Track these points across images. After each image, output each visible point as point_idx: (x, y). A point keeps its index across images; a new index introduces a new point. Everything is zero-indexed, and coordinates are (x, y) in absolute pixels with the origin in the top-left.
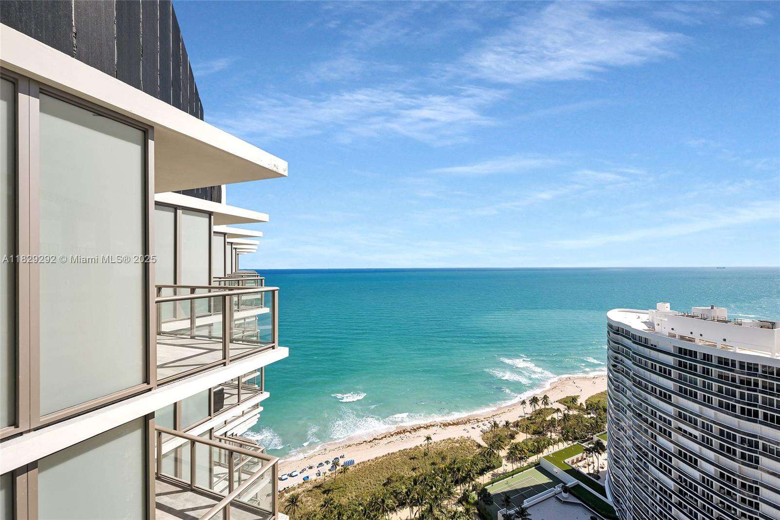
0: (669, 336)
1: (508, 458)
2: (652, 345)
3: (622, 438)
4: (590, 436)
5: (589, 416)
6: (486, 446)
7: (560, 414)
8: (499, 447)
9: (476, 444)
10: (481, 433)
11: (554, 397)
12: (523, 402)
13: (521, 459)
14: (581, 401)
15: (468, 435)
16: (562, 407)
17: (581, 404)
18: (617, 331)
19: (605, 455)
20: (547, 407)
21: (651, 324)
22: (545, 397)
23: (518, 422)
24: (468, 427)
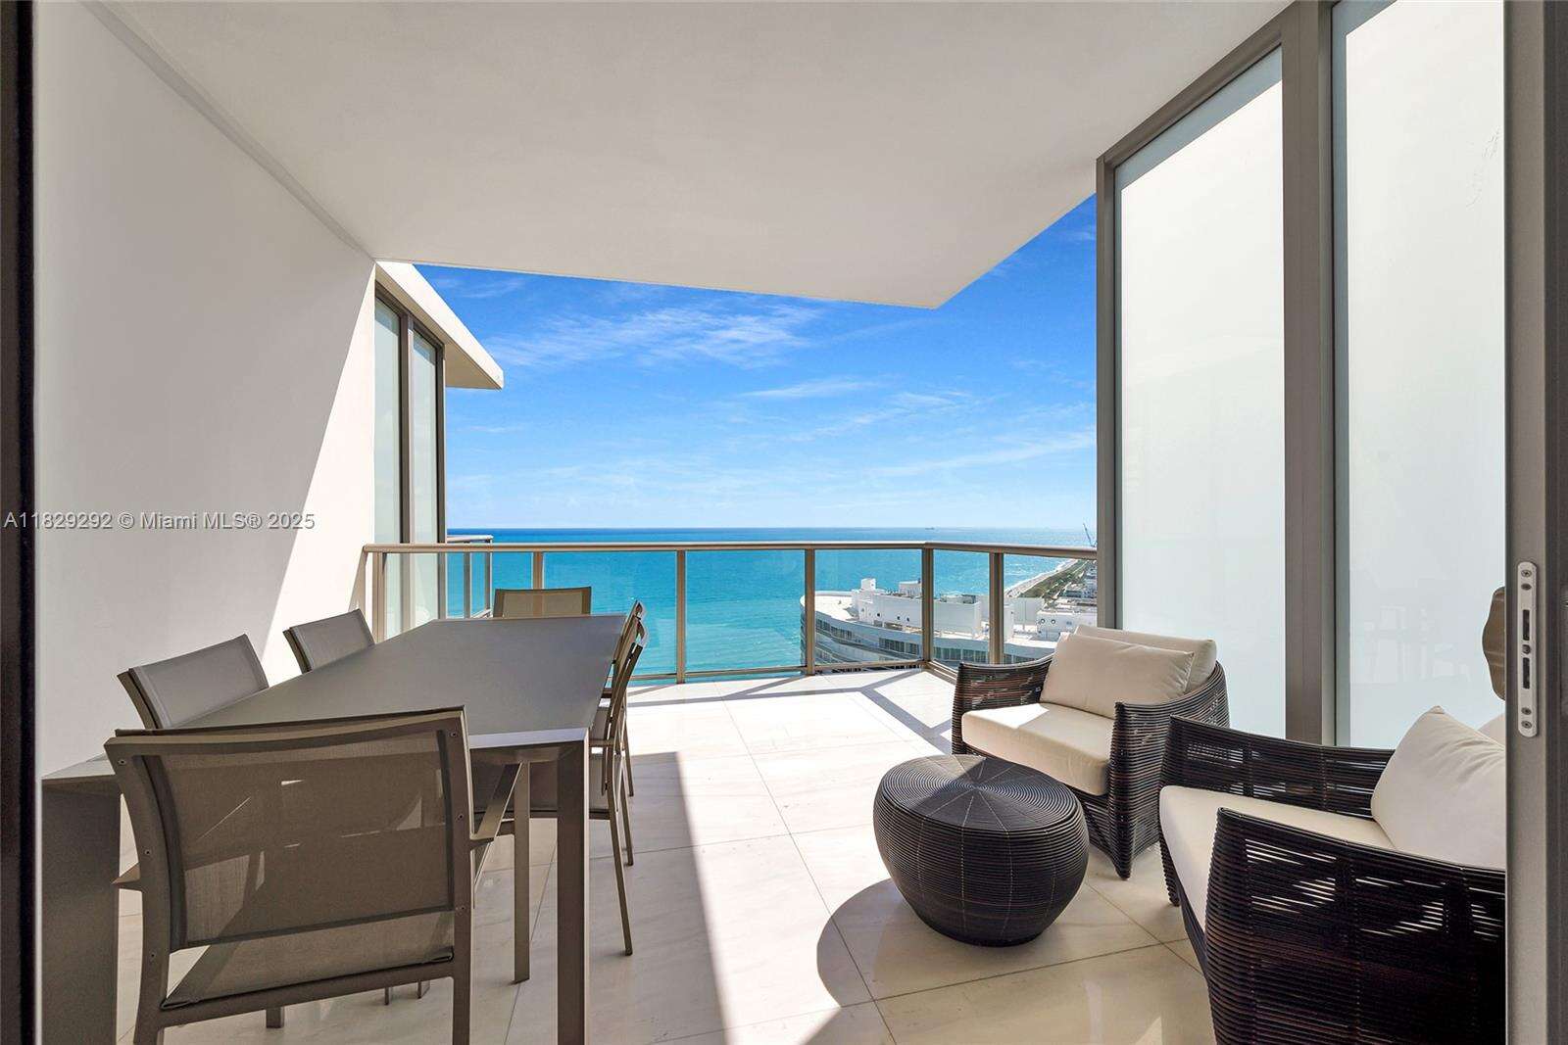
0: (875, 625)
21: (854, 612)
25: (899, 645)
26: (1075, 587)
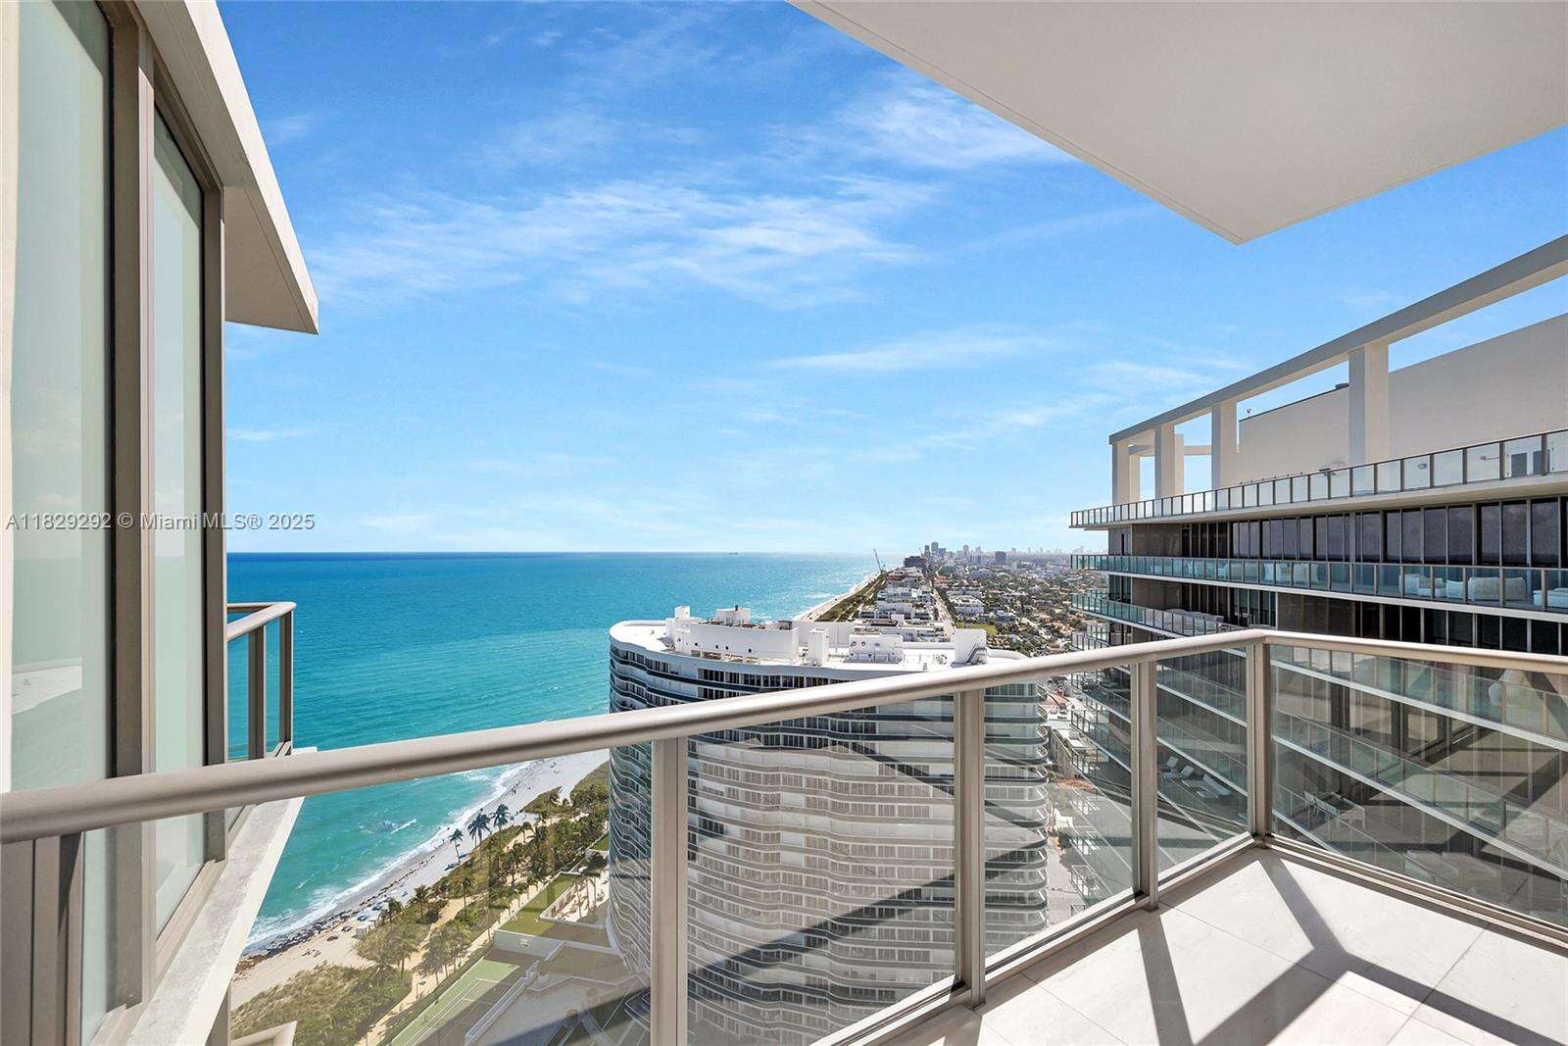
0: (692, 655)
1: (428, 967)
2: (673, 673)
3: (633, 833)
4: (580, 853)
5: (578, 818)
6: (372, 964)
7: (529, 833)
8: (405, 952)
9: (342, 974)
10: (355, 941)
11: (515, 805)
12: (457, 834)
13: (455, 953)
14: (565, 795)
15: (319, 961)
16: (531, 819)
17: (565, 801)
18: (625, 656)
19: (605, 875)
20: (504, 827)
21: (668, 641)
22: (502, 809)
23: (445, 880)
24: (318, 942)
25: (719, 675)
26: (869, 609)
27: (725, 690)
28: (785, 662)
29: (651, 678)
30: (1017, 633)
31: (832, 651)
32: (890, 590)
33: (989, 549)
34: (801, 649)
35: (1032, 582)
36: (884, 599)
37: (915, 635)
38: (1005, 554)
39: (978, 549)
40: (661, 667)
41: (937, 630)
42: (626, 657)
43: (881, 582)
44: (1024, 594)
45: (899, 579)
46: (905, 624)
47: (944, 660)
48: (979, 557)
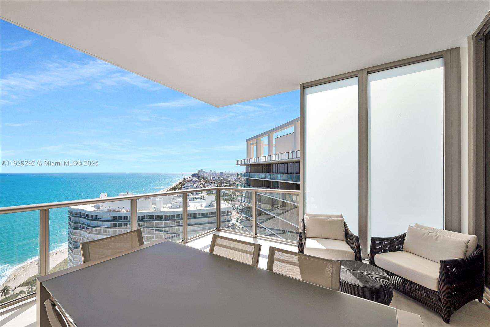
0: (108, 211)
25: (120, 218)
27: (122, 223)
28: (147, 211)
29: (89, 221)
30: (226, 196)
31: (165, 206)
32: (187, 185)
33: (218, 171)
34: (153, 206)
35: (230, 181)
36: (184, 188)
37: (195, 199)
38: (222, 173)
39: (215, 171)
40: (94, 217)
41: (202, 197)
42: (77, 215)
43: (184, 182)
44: (228, 184)
45: (190, 181)
46: (192, 195)
47: (202, 206)
48: (215, 174)
